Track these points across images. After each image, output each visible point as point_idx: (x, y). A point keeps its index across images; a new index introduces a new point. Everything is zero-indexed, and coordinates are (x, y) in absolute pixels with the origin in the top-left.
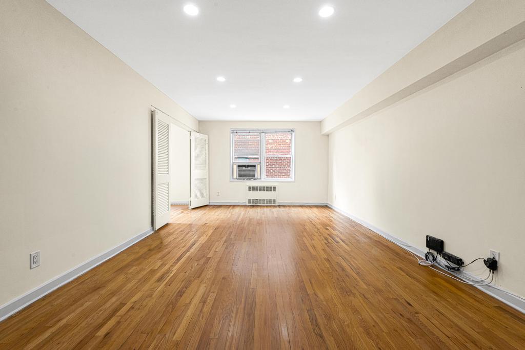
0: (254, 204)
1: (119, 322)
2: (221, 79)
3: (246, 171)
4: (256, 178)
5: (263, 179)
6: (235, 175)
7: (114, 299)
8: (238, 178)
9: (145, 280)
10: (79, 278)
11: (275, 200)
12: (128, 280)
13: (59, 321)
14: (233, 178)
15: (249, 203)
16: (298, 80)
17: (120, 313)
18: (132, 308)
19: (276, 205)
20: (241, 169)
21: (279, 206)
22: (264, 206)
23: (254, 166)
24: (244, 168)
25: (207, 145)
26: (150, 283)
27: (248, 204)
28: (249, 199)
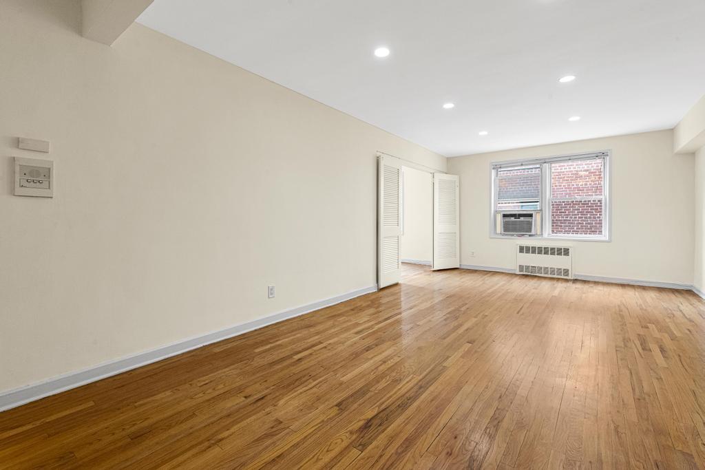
0: (528, 274)
1: (311, 354)
2: (448, 106)
3: (517, 223)
4: (533, 233)
5: (545, 235)
6: (499, 228)
7: (317, 337)
8: (503, 232)
9: (347, 329)
10: (302, 315)
11: (567, 270)
12: (334, 326)
13: (277, 341)
14: (495, 233)
15: (520, 271)
16: (567, 79)
17: (315, 348)
18: (325, 347)
19: (569, 278)
20: (507, 219)
21: (575, 281)
22: (545, 278)
23: (531, 215)
24: (513, 219)
25: (457, 189)
26: (349, 333)
27: (518, 273)
28: (520, 266)
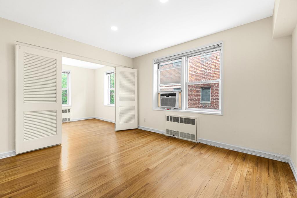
0: (171, 136)
3: (168, 100)
4: (176, 106)
5: (184, 109)
6: (159, 103)
8: (161, 106)
11: (194, 135)
14: (157, 106)
15: (167, 133)
19: (195, 141)
20: (163, 97)
23: (175, 95)
28: (167, 130)
